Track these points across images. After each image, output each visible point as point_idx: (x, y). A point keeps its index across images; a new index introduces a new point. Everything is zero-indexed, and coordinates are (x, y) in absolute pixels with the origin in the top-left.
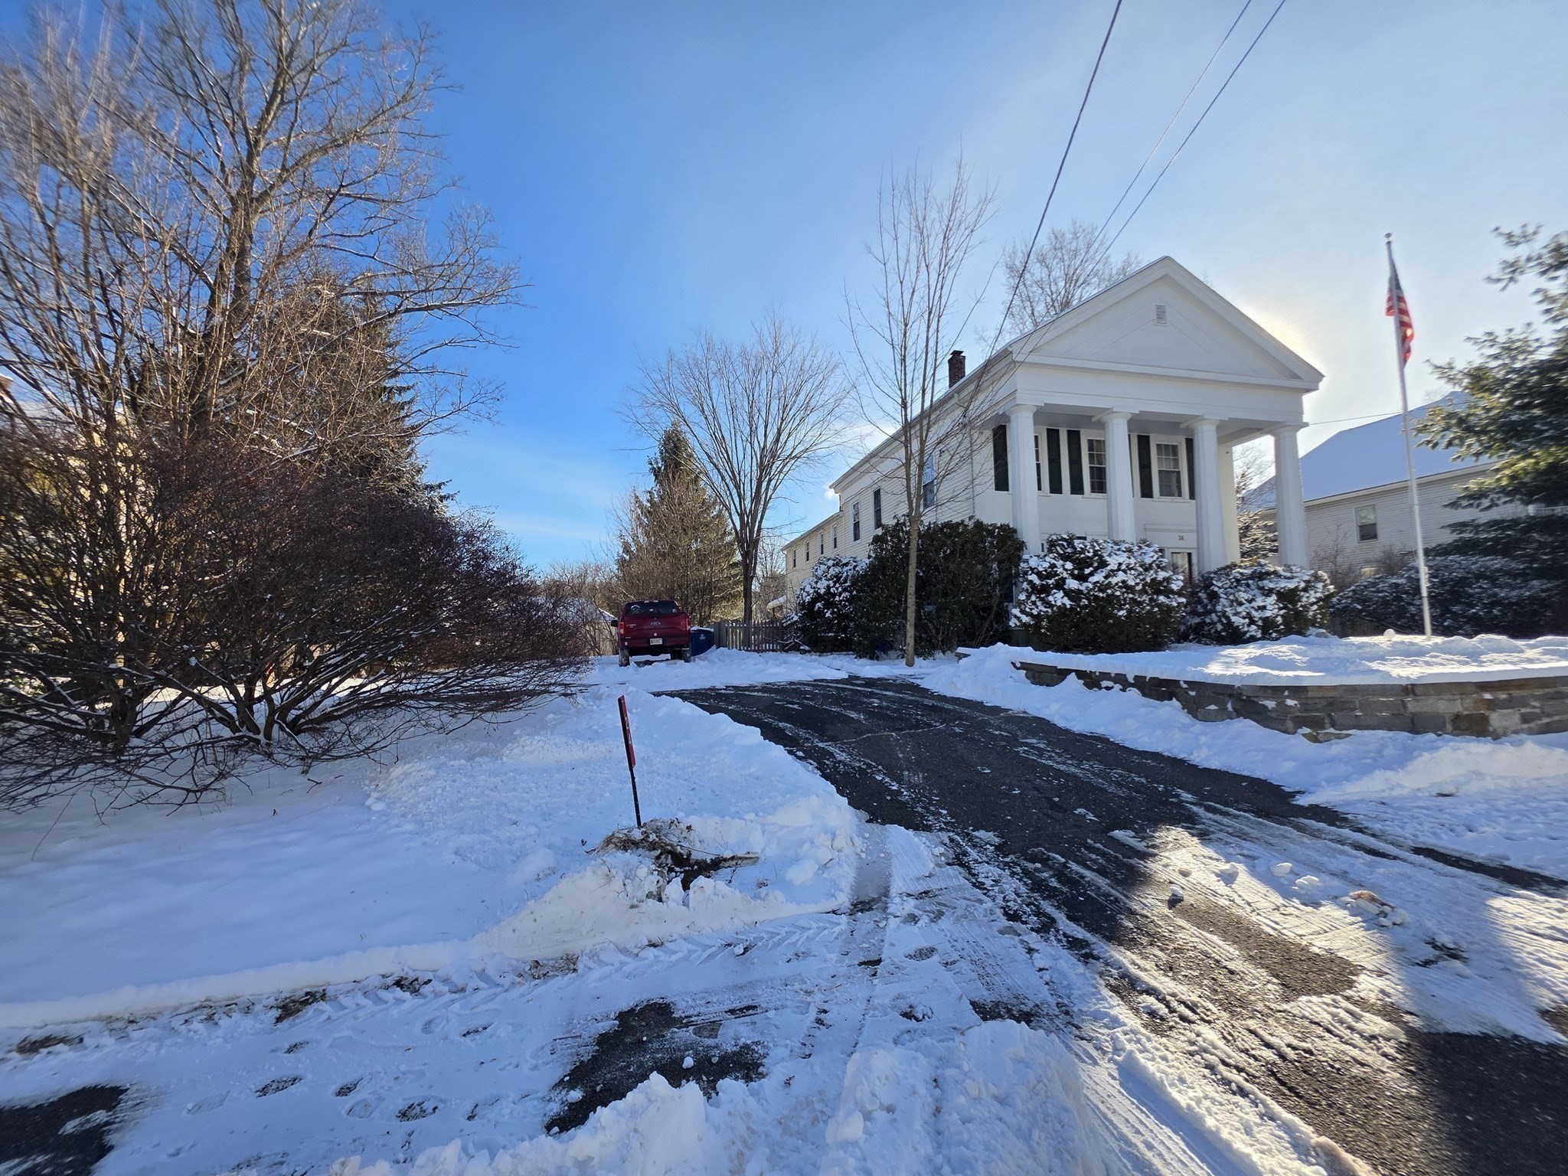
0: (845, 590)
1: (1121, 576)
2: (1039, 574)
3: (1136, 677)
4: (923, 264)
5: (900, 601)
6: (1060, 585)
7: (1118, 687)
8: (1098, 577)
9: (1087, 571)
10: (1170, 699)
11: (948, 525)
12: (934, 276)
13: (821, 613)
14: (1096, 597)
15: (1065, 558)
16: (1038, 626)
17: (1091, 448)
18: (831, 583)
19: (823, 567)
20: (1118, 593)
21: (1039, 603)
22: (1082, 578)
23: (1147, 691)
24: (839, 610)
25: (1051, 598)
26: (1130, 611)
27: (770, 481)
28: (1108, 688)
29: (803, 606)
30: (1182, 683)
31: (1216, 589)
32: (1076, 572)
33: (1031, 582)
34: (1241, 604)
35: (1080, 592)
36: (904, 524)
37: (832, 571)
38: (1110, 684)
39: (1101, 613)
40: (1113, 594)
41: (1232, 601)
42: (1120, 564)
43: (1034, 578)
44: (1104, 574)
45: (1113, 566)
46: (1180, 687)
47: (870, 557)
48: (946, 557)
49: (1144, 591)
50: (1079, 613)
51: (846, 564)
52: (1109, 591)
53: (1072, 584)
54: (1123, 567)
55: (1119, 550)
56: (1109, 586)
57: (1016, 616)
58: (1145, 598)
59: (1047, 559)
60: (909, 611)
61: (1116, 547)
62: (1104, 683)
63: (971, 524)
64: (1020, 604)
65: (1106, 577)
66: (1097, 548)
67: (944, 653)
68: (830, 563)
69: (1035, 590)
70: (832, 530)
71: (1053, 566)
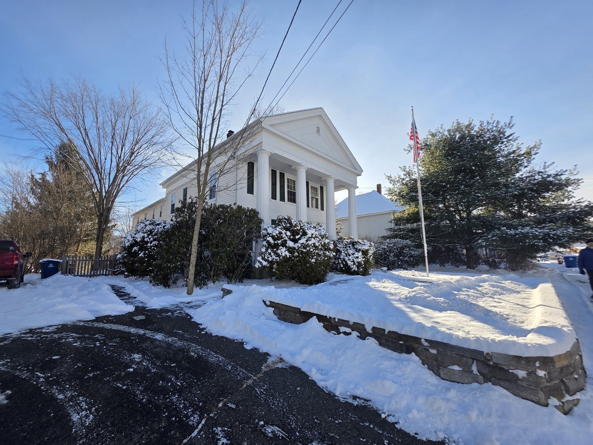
0: (155, 240)
1: (313, 241)
2: (273, 237)
3: (374, 328)
4: (219, 49)
5: (188, 249)
6: (284, 244)
7: (355, 334)
8: (303, 241)
9: (297, 237)
10: (408, 352)
11: (222, 206)
12: (224, 58)
13: (136, 253)
14: (302, 251)
15: (287, 229)
16: (271, 268)
17: (288, 182)
18: (146, 235)
19: (142, 225)
20: (312, 250)
21: (272, 254)
22: (295, 241)
23: (383, 341)
24: (149, 252)
25: (279, 251)
26: (316, 260)
27: (123, 176)
28: (346, 333)
29: (125, 248)
30: (423, 341)
31: (339, 248)
32: (292, 237)
33: (268, 242)
34: (350, 255)
35: (294, 248)
36: (196, 203)
37: (149, 228)
38: (348, 330)
39: (304, 260)
40: (309, 250)
41: (346, 254)
42: (312, 234)
43: (270, 239)
44: (306, 239)
45: (309, 235)
46: (421, 344)
47: (172, 220)
48: (220, 224)
49: (321, 249)
50: (293, 260)
51: (158, 224)
52: (308, 249)
53: (290, 244)
54: (314, 236)
55: (311, 227)
56: (308, 245)
57: (259, 262)
58: (322, 252)
59: (277, 229)
60: (192, 256)
61: (309, 226)
62: (342, 329)
63: (235, 207)
64: (261, 254)
65: (307, 241)
66: (302, 225)
67: (214, 282)
68: (148, 223)
69: (269, 245)
70: (160, 208)
71: (280, 233)
